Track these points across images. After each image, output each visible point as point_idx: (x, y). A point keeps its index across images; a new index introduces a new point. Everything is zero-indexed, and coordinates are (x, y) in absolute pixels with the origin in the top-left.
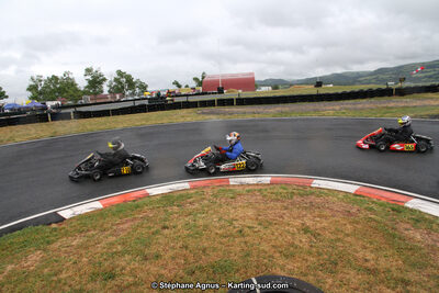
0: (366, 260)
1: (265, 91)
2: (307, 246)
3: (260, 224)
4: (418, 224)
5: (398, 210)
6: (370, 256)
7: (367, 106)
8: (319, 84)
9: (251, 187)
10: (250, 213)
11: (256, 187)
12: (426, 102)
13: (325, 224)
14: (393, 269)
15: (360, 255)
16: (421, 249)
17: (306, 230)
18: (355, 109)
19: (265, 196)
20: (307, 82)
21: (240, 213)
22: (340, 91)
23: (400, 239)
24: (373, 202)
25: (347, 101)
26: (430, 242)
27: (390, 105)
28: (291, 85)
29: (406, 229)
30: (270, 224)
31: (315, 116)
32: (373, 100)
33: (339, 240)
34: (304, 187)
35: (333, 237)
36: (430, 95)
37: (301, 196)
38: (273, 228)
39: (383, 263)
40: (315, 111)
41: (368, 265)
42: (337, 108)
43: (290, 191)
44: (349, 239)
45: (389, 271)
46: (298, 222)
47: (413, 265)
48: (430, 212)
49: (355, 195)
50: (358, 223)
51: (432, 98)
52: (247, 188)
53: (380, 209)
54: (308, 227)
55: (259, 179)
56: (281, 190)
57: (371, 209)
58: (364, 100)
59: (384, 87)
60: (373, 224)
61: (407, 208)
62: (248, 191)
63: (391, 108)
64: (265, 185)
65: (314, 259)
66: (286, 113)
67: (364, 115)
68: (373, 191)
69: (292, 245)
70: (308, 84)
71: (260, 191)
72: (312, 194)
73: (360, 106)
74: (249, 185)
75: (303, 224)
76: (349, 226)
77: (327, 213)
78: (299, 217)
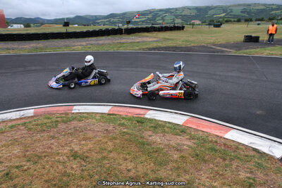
0: (129, 171)
1: (17, 28)
2: (78, 172)
3: (28, 161)
4: (157, 130)
5: (141, 121)
6: (130, 166)
7: (107, 42)
8: (66, 24)
9: (14, 123)
10: (17, 150)
11: (19, 122)
12: (145, 39)
13: (90, 146)
14: (149, 172)
15: (123, 167)
16: (162, 149)
17: (75, 155)
18: (98, 44)
19: (30, 129)
20: (56, 22)
21: (5, 153)
22: (85, 30)
23: (147, 145)
24: (123, 118)
25: (90, 39)
26: (167, 143)
27: (122, 41)
28: (42, 24)
29: (150, 136)
30: (40, 157)
31: (66, 51)
32: (110, 37)
33: (104, 158)
34: (67, 114)
35: (99, 156)
36: (146, 34)
37: (66, 123)
38: (43, 162)
39: (141, 169)
40: (67, 46)
41: (131, 174)
42: (84, 43)
43: (54, 119)
44: (112, 155)
45: (146, 174)
46: (66, 150)
47: (161, 164)
48: (161, 119)
49: (109, 114)
50: (115, 138)
51: (147, 37)
52: (10, 124)
53: (129, 123)
54: (76, 152)
55: (22, 113)
56: (46, 121)
57: (122, 125)
58: (104, 38)
59: (117, 28)
60: (127, 137)
61: (147, 119)
62: (12, 127)
63: (123, 43)
64: (29, 117)
65: (88, 183)
66: (41, 49)
67: (105, 49)
68: (121, 109)
69: (65, 174)
70: (56, 24)
71: (24, 124)
72: (74, 119)
73: (101, 42)
74: (11, 120)
75: (71, 150)
76: (109, 143)
77: (90, 134)
78: (66, 144)
